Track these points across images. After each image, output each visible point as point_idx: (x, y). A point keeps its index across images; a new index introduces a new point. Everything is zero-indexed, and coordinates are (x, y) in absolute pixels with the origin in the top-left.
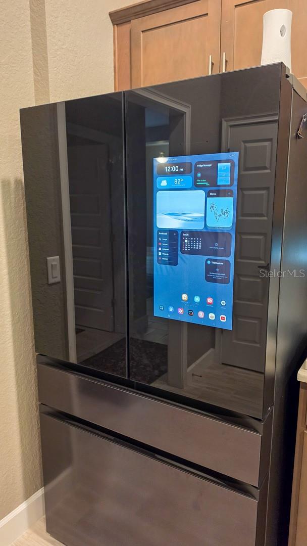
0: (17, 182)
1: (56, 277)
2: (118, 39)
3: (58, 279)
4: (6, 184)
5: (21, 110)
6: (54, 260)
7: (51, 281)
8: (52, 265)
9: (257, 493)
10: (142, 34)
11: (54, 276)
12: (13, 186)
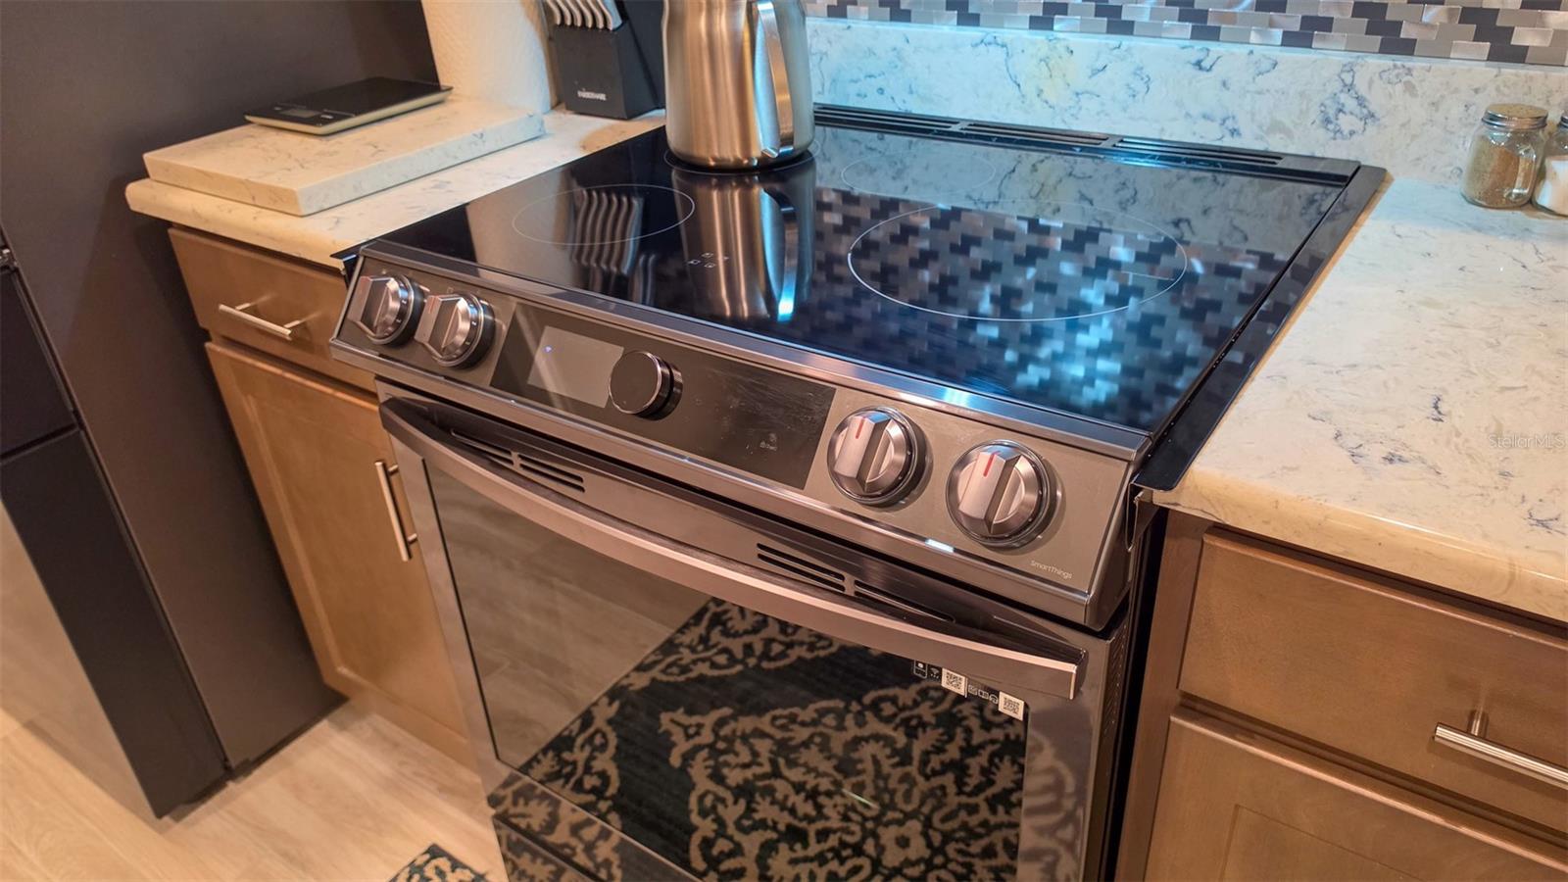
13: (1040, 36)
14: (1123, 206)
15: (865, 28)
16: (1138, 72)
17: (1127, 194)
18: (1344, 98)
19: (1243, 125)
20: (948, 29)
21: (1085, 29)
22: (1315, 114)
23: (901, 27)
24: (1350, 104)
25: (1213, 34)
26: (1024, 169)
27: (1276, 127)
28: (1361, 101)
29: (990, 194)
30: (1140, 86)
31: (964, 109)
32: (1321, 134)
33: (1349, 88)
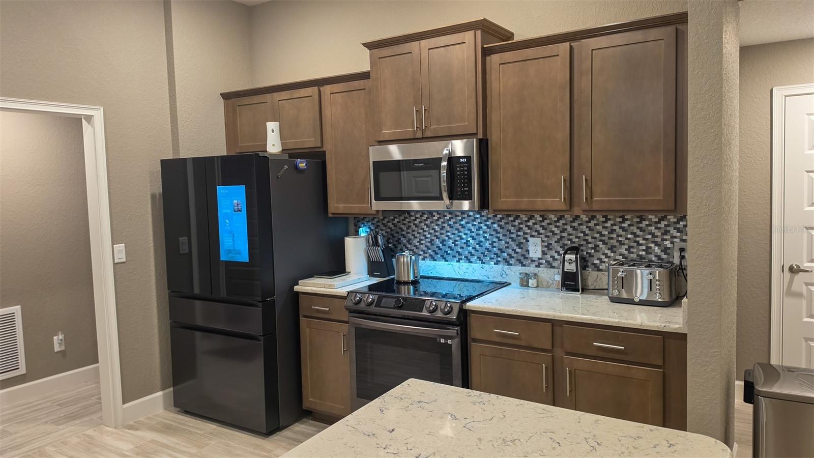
0: (160, 194)
1: (185, 250)
2: (226, 108)
3: (187, 251)
4: (153, 197)
5: (161, 160)
6: (183, 239)
7: (181, 252)
8: (182, 243)
9: (262, 338)
10: (238, 107)
11: (184, 249)
12: (158, 197)
13: (458, 263)
14: (474, 291)
15: (429, 262)
16: (473, 269)
17: (474, 289)
18: (503, 272)
19: (490, 277)
20: (443, 262)
21: (465, 262)
22: (499, 275)
23: (435, 262)
24: (504, 273)
25: (484, 263)
26: (457, 285)
27: (495, 277)
28: (505, 272)
29: (452, 290)
30: (474, 271)
31: (446, 275)
32: (501, 278)
33: (503, 270)
